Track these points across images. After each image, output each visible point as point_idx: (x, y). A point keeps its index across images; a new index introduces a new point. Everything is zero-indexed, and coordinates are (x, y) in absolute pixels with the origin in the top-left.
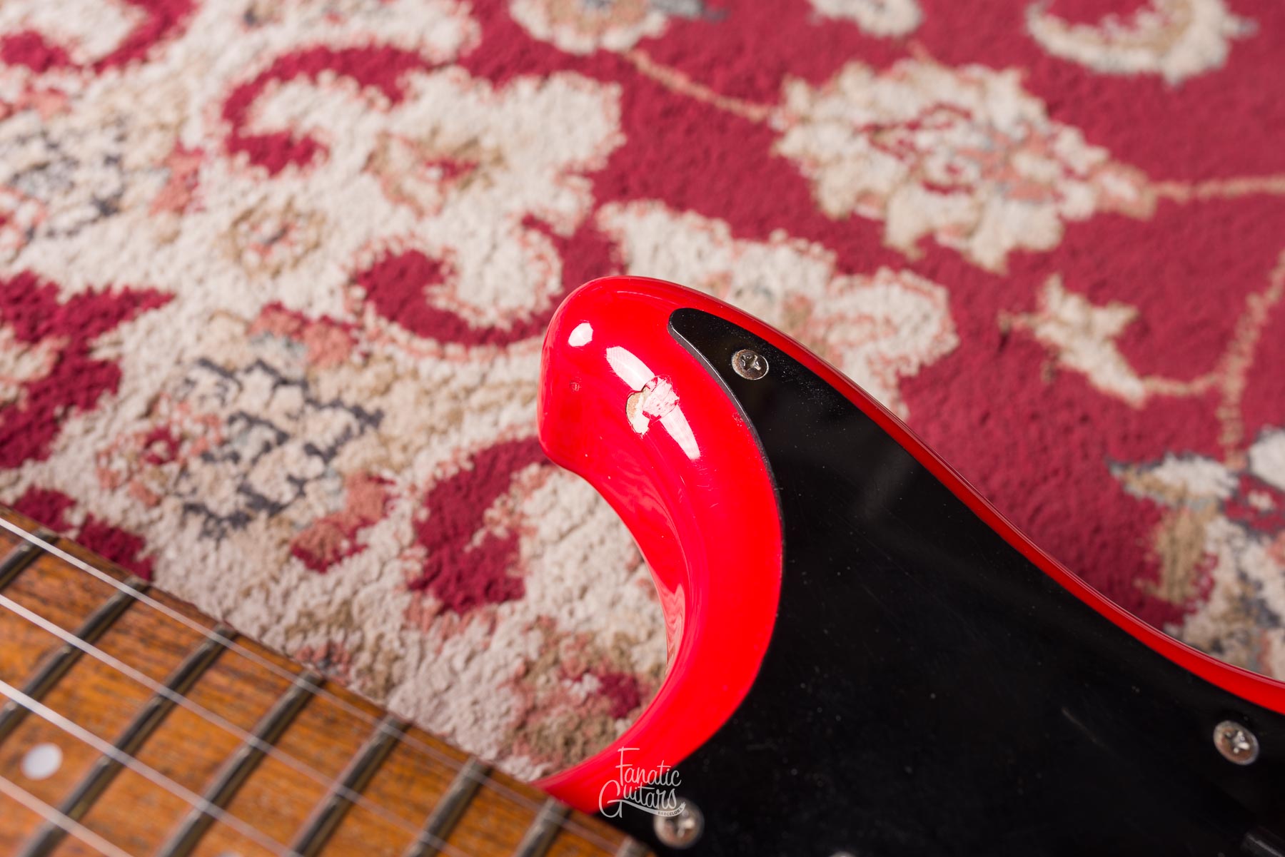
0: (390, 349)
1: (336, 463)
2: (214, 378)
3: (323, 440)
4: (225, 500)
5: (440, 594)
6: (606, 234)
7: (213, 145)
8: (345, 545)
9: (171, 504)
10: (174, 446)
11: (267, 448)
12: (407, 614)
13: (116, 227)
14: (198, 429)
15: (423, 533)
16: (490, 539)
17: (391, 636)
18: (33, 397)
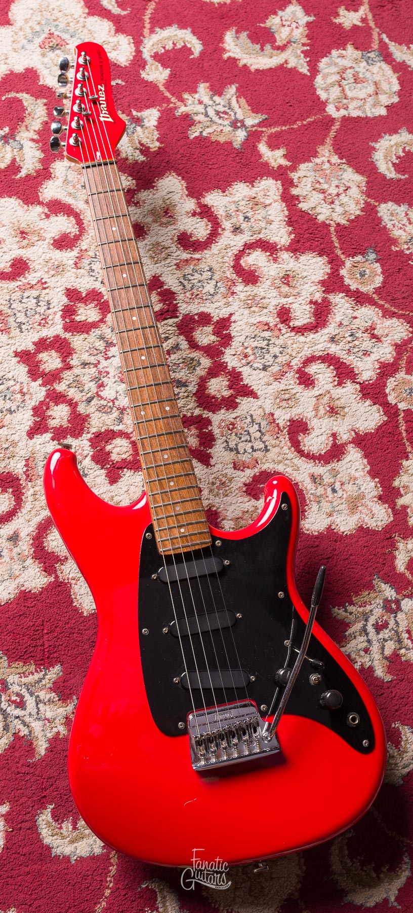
0: (283, 439)
1: (254, 453)
2: (251, 421)
3: (256, 447)
4: (232, 444)
5: (247, 489)
6: (345, 450)
7: (295, 367)
8: (242, 468)
9: (224, 438)
10: (233, 428)
11: (246, 441)
12: (240, 487)
13: (263, 373)
14: (239, 428)
15: (255, 478)
17: (234, 488)
18: (222, 400)
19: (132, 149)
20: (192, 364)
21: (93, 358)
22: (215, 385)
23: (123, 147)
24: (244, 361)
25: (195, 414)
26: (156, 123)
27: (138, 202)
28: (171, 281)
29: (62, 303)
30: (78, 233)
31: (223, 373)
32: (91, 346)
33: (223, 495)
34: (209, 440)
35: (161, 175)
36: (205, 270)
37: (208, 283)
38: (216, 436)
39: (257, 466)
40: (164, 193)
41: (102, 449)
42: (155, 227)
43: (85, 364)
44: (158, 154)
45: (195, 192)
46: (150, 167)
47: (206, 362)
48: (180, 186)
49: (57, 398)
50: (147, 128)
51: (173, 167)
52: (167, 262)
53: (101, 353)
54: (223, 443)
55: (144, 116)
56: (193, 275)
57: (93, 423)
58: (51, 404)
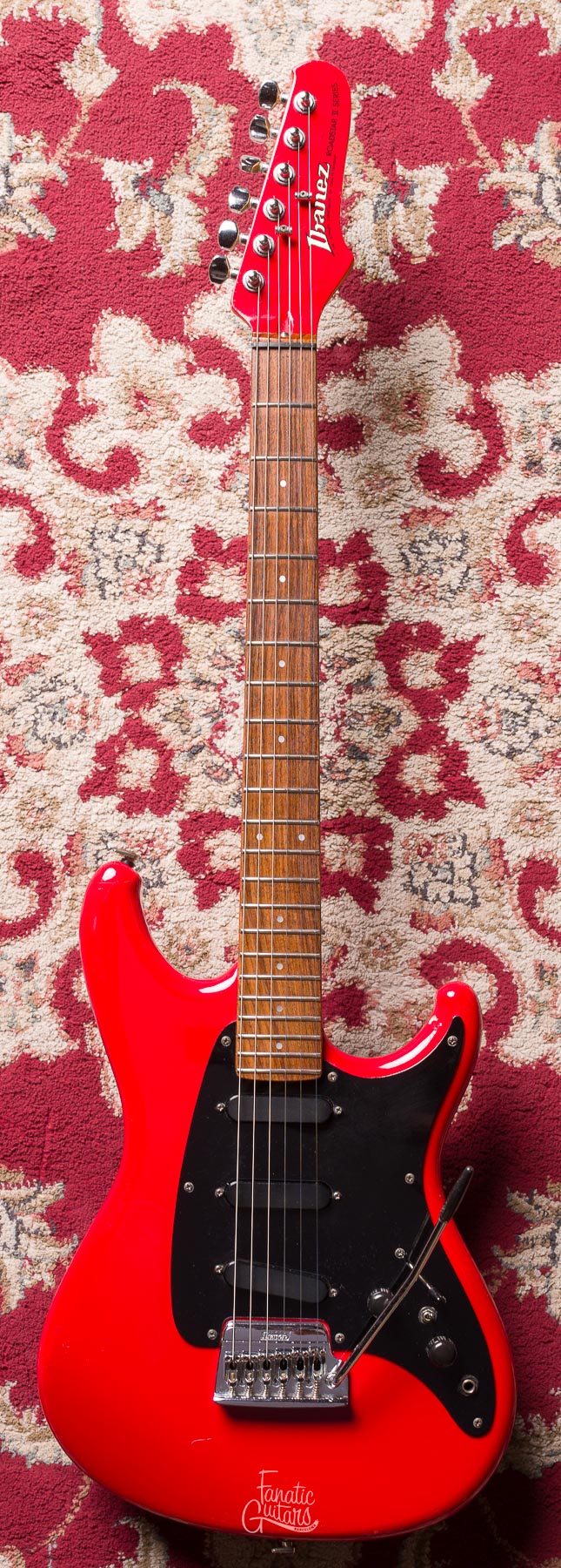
0: (507, 891)
1: (451, 904)
2: (461, 846)
3: (457, 895)
4: (418, 882)
5: (424, 965)
8: (424, 927)
9: (408, 868)
10: (427, 854)
11: (444, 881)
12: (412, 959)
13: (506, 763)
14: (438, 856)
15: (442, 947)
16: (452, 967)
17: (402, 960)
18: (420, 798)
19: (376, 252)
20: (384, 719)
21: (216, 672)
22: (416, 767)
23: (361, 246)
24: (477, 733)
25: (368, 815)
26: (435, 201)
27: (363, 372)
28: (386, 550)
29: (183, 556)
30: (239, 417)
31: (434, 748)
32: (218, 650)
33: (382, 966)
34: (381, 866)
35: (419, 319)
36: (454, 539)
37: (452, 565)
38: (394, 862)
39: (452, 929)
40: (416, 361)
41: (199, 844)
42: (382, 431)
43: (199, 682)
44: (423, 272)
45: (474, 370)
46: (403, 299)
47: (411, 721)
48: (450, 350)
49: (141, 735)
50: (415, 209)
51: (445, 306)
52: (388, 508)
53: (232, 665)
54: (404, 876)
55: (416, 181)
56: (428, 545)
57: (192, 793)
58: (130, 744)
